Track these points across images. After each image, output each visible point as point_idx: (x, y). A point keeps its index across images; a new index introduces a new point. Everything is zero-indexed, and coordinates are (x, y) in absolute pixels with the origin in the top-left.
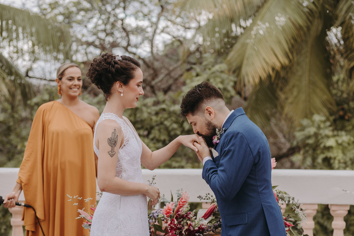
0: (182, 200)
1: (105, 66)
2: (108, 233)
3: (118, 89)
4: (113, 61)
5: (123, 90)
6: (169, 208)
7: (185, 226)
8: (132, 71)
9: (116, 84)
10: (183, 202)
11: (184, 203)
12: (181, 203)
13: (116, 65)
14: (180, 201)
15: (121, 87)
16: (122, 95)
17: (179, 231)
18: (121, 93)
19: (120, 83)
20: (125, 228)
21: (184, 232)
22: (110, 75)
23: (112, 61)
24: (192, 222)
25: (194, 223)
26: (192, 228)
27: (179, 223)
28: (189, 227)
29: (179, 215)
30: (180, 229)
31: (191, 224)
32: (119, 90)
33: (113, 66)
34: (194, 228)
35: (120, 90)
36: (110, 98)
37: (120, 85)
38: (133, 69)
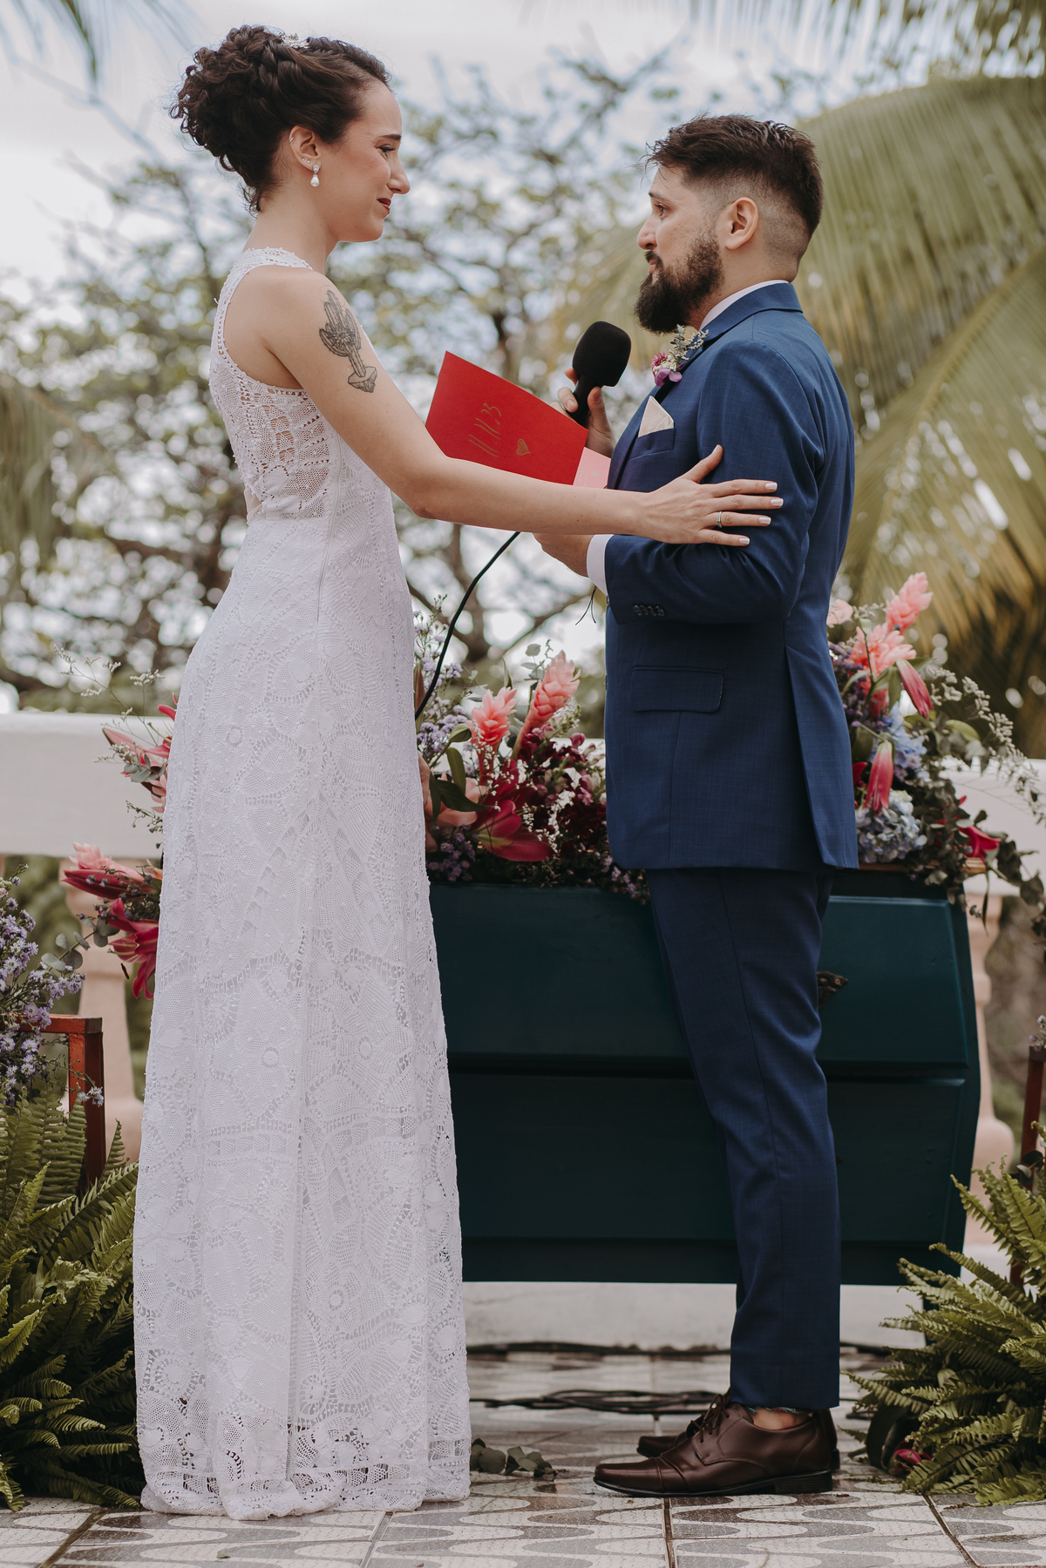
0: (547, 687)
1: (238, 65)
3: (299, 158)
4: (272, 50)
5: (319, 163)
6: (492, 713)
7: (558, 788)
8: (352, 91)
9: (291, 139)
10: (551, 693)
11: (556, 698)
12: (543, 697)
13: (286, 64)
14: (542, 692)
15: (311, 150)
16: (315, 180)
17: (535, 807)
18: (311, 172)
19: (305, 135)
20: (338, 695)
21: (558, 819)
22: (262, 102)
23: (268, 49)
24: (590, 772)
25: (596, 774)
26: (588, 795)
27: (537, 775)
28: (577, 791)
29: (536, 739)
30: (541, 803)
31: (584, 779)
32: (305, 162)
33: (272, 69)
34: (596, 798)
35: (308, 161)
36: (268, 198)
37: (308, 141)
38: (356, 82)
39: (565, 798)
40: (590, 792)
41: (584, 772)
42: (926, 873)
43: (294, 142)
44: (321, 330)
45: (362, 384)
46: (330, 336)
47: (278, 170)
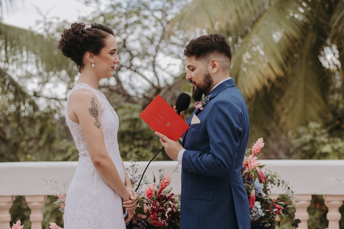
0: (164, 181)
1: (72, 36)
2: (81, 210)
3: (89, 60)
4: (81, 30)
5: (94, 61)
6: (150, 189)
7: (167, 208)
8: (103, 39)
10: (165, 182)
11: (166, 184)
12: (163, 184)
14: (163, 182)
15: (92, 57)
16: (93, 65)
17: (161, 213)
18: (92, 63)
19: (90, 53)
21: (168, 215)
22: (79, 46)
23: (80, 30)
24: (175, 203)
25: (177, 204)
26: (175, 210)
27: (162, 205)
28: (172, 208)
29: (161, 196)
30: (163, 211)
31: (174, 205)
32: (91, 61)
33: (81, 36)
34: (177, 210)
35: (91, 60)
36: (82, 69)
37: (91, 55)
38: (104, 37)
39: (169, 209)
40: (175, 209)
41: (174, 203)
42: (265, 223)
43: (87, 56)
44: (89, 109)
45: (97, 126)
46: (92, 111)
47: (84, 62)
